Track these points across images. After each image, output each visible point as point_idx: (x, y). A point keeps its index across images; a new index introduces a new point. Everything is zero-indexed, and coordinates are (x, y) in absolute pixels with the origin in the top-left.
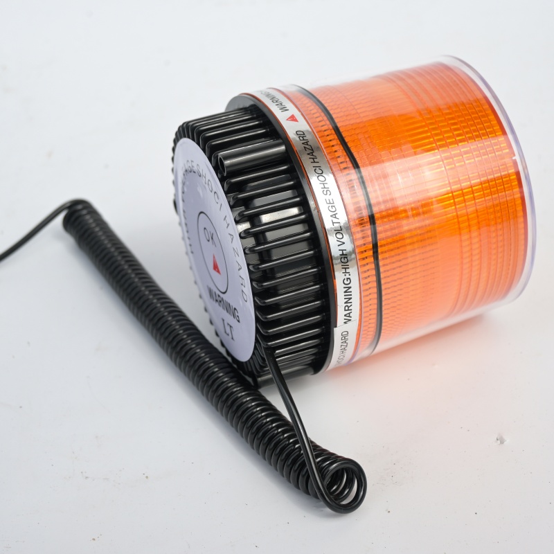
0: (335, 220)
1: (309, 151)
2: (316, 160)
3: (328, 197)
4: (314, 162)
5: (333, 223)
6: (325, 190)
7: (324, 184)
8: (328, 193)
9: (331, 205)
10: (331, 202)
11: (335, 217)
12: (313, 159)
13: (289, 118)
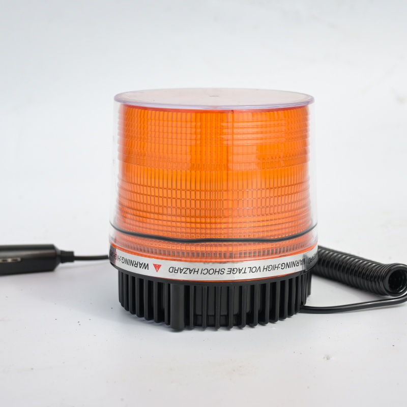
0: (243, 271)
1: (188, 271)
2: (196, 270)
3: (226, 272)
4: (198, 272)
5: (245, 273)
6: (220, 272)
7: (216, 272)
8: (223, 270)
9: (232, 271)
10: (230, 270)
11: (241, 270)
12: (194, 271)
13: (156, 269)
